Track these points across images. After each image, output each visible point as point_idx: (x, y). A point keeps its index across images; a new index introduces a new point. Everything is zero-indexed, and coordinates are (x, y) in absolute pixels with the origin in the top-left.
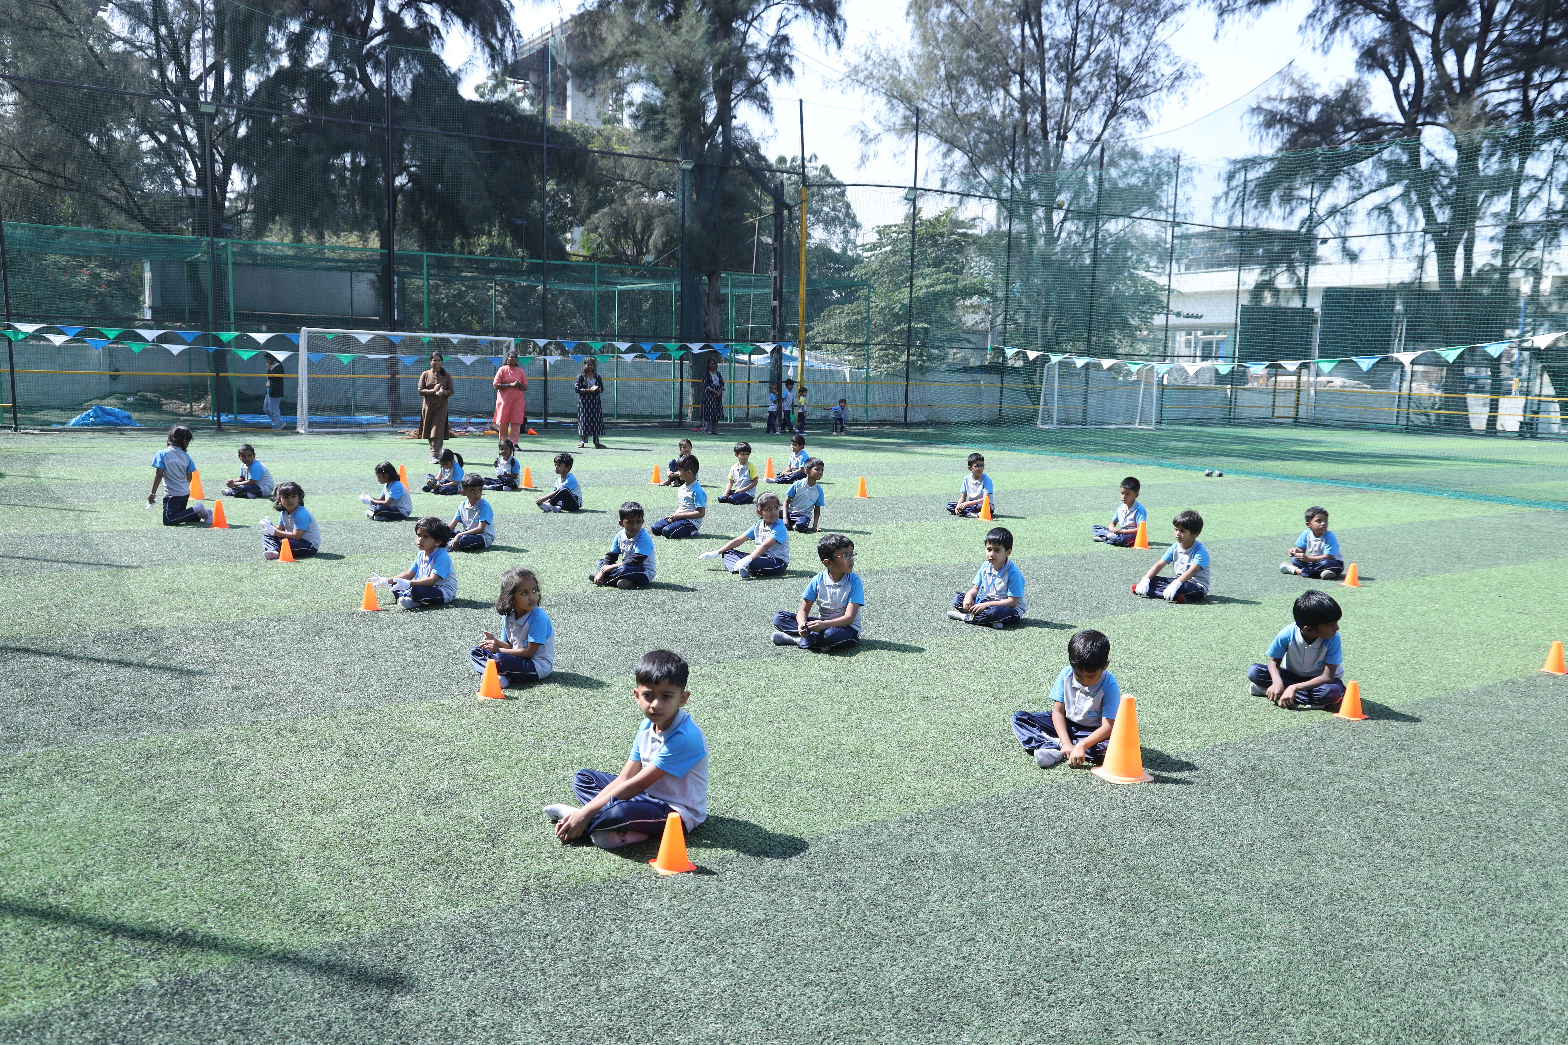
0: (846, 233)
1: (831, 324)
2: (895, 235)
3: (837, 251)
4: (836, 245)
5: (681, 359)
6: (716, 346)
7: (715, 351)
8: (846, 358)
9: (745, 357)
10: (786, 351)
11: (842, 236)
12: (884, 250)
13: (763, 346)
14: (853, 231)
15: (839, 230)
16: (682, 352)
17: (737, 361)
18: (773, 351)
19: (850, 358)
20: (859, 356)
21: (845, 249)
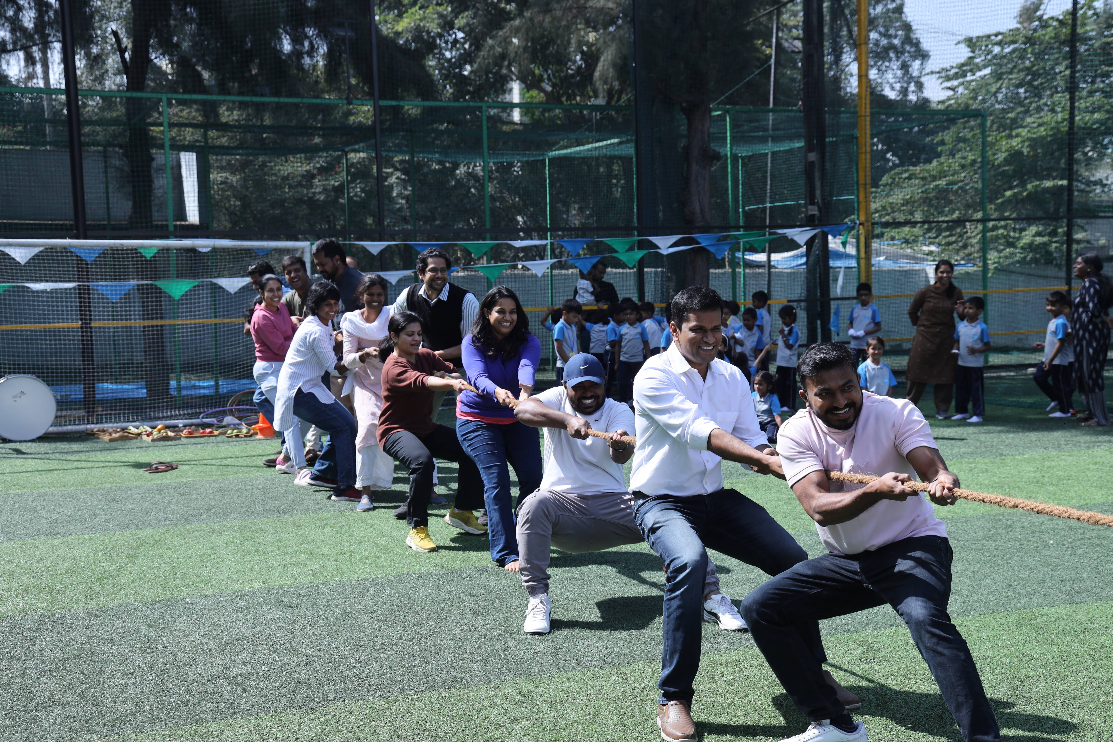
0: (905, 67)
1: (898, 197)
2: (997, 50)
3: (892, 95)
4: (893, 88)
5: (641, 264)
6: (704, 240)
7: (703, 249)
8: (926, 249)
9: (761, 257)
10: (834, 243)
11: (899, 73)
12: (979, 74)
13: (790, 233)
14: (917, 63)
15: (895, 65)
16: (639, 254)
17: (750, 264)
18: (810, 243)
19: (933, 248)
20: (949, 244)
21: (904, 92)
